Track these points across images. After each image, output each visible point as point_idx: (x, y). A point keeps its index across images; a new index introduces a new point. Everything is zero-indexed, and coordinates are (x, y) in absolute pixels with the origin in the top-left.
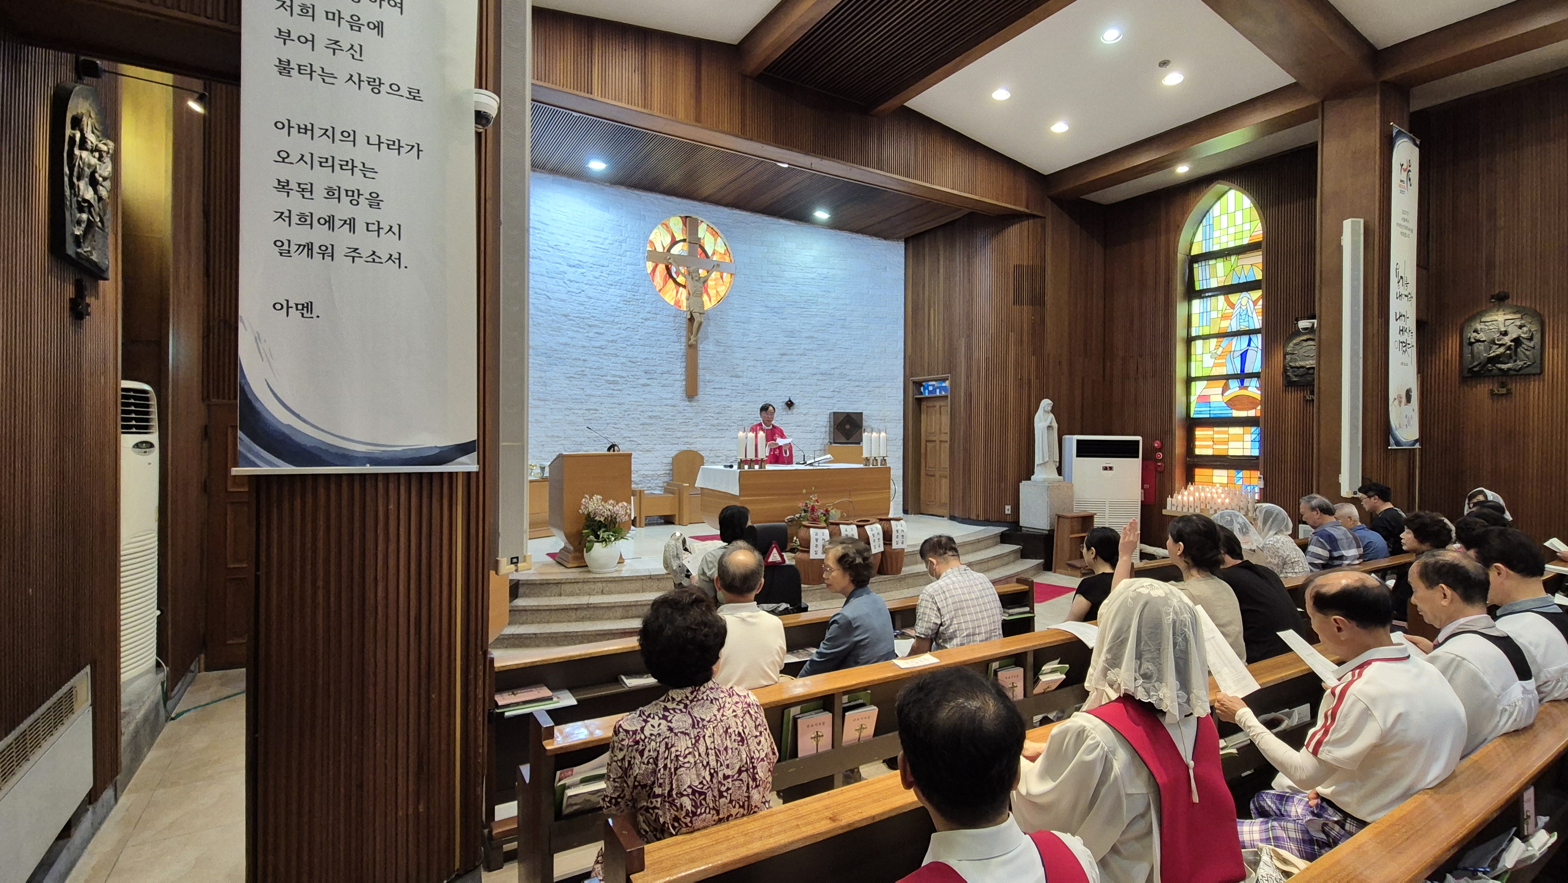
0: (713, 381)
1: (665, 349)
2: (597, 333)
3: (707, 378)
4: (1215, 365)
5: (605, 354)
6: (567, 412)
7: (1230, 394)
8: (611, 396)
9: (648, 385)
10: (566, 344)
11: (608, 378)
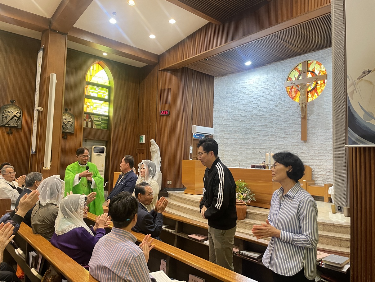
0: (316, 133)
1: (293, 121)
2: (264, 120)
3: (313, 131)
5: (268, 127)
6: (252, 150)
8: (270, 143)
9: (286, 137)
10: (252, 126)
11: (269, 136)
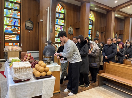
4: (9, 23)
7: (12, 29)
